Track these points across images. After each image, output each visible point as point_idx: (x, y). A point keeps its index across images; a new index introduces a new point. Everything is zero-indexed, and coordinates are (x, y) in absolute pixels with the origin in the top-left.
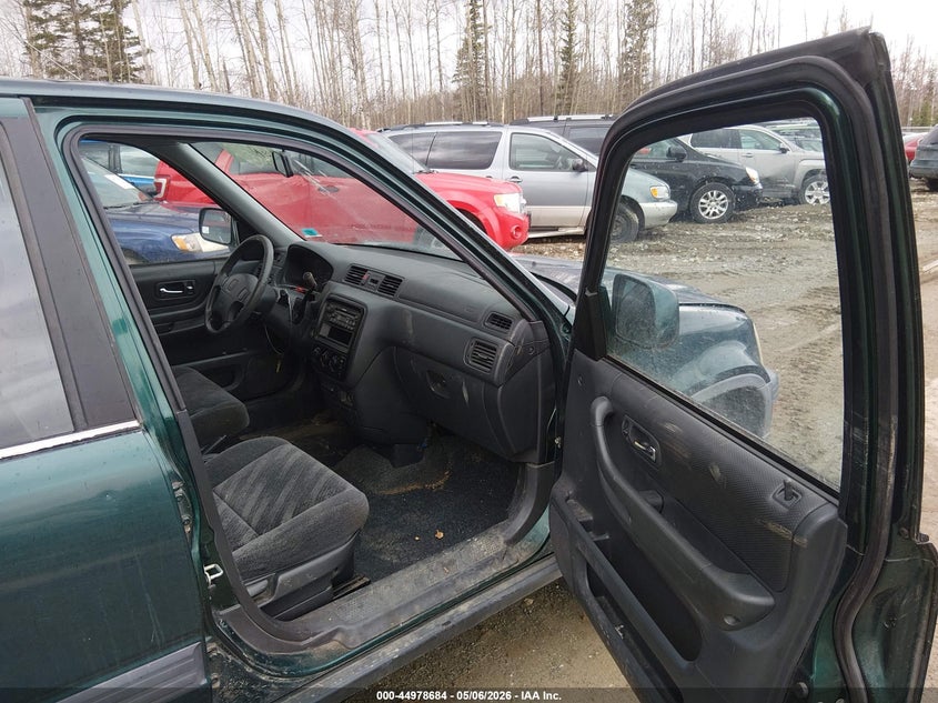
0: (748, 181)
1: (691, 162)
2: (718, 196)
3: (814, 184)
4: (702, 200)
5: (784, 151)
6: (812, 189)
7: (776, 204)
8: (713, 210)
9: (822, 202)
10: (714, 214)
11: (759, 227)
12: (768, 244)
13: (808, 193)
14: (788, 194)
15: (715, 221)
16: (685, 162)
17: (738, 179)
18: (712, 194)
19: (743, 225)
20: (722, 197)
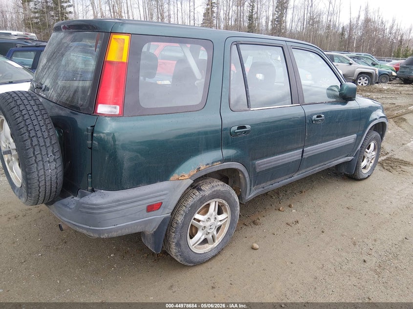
3: (361, 78)
5: (351, 64)
6: (360, 79)
9: (364, 85)
13: (359, 81)
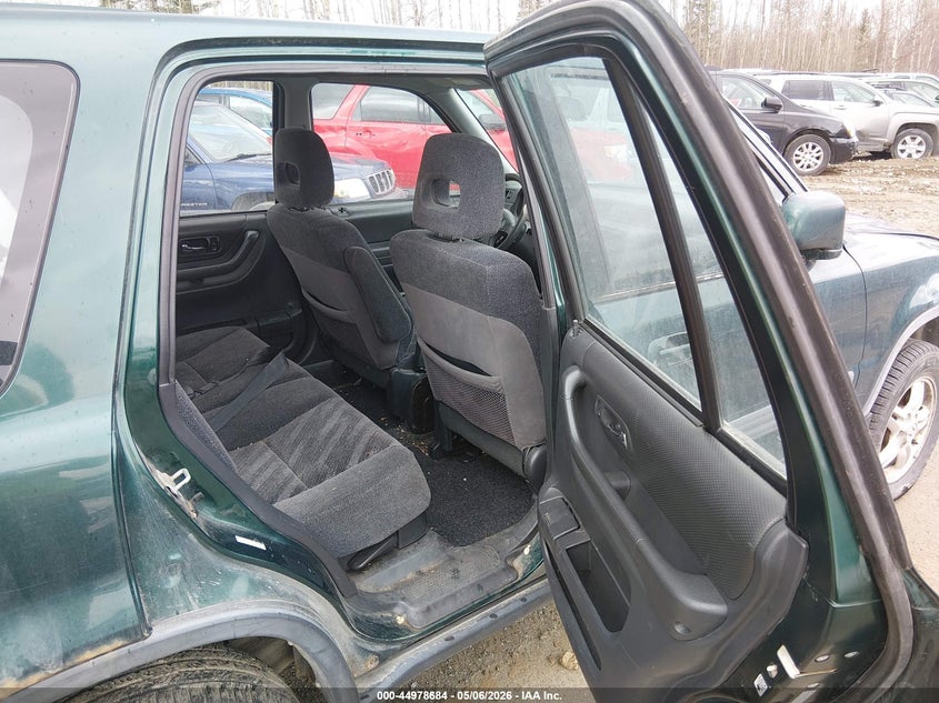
0: (844, 134)
1: (786, 113)
2: (814, 147)
3: (907, 138)
4: (797, 152)
5: (877, 103)
6: (905, 143)
7: (866, 158)
8: (808, 162)
9: (914, 156)
10: (809, 167)
11: (855, 181)
12: (869, 197)
13: (900, 147)
14: (880, 148)
15: (809, 174)
16: (781, 113)
17: (834, 130)
18: (807, 146)
19: (838, 178)
20: (817, 149)
